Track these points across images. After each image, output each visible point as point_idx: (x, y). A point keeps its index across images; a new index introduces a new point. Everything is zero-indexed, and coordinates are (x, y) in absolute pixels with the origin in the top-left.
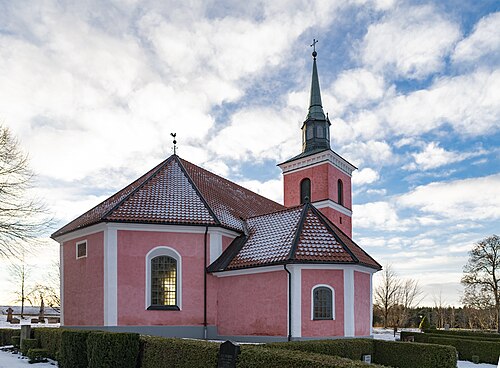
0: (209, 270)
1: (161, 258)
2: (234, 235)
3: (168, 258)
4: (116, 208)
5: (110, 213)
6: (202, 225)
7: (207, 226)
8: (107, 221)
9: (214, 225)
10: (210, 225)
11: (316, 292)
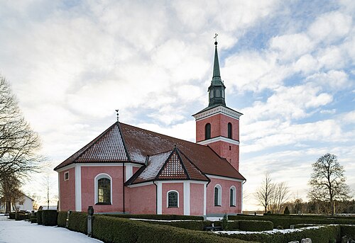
0: (125, 184)
1: (103, 179)
2: (140, 166)
3: (106, 179)
4: (81, 155)
5: (77, 158)
6: (121, 162)
7: (124, 162)
8: (75, 163)
9: (127, 162)
10: (125, 162)
11: (169, 194)
